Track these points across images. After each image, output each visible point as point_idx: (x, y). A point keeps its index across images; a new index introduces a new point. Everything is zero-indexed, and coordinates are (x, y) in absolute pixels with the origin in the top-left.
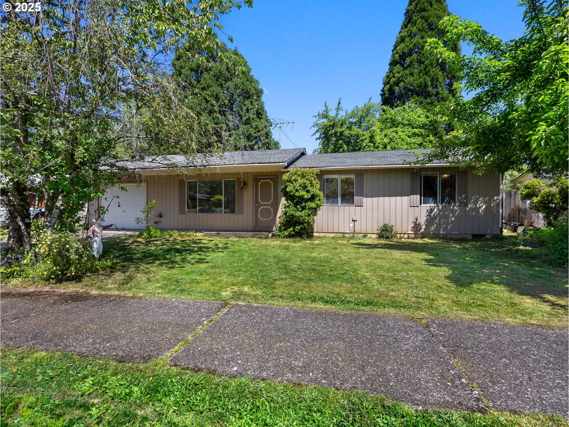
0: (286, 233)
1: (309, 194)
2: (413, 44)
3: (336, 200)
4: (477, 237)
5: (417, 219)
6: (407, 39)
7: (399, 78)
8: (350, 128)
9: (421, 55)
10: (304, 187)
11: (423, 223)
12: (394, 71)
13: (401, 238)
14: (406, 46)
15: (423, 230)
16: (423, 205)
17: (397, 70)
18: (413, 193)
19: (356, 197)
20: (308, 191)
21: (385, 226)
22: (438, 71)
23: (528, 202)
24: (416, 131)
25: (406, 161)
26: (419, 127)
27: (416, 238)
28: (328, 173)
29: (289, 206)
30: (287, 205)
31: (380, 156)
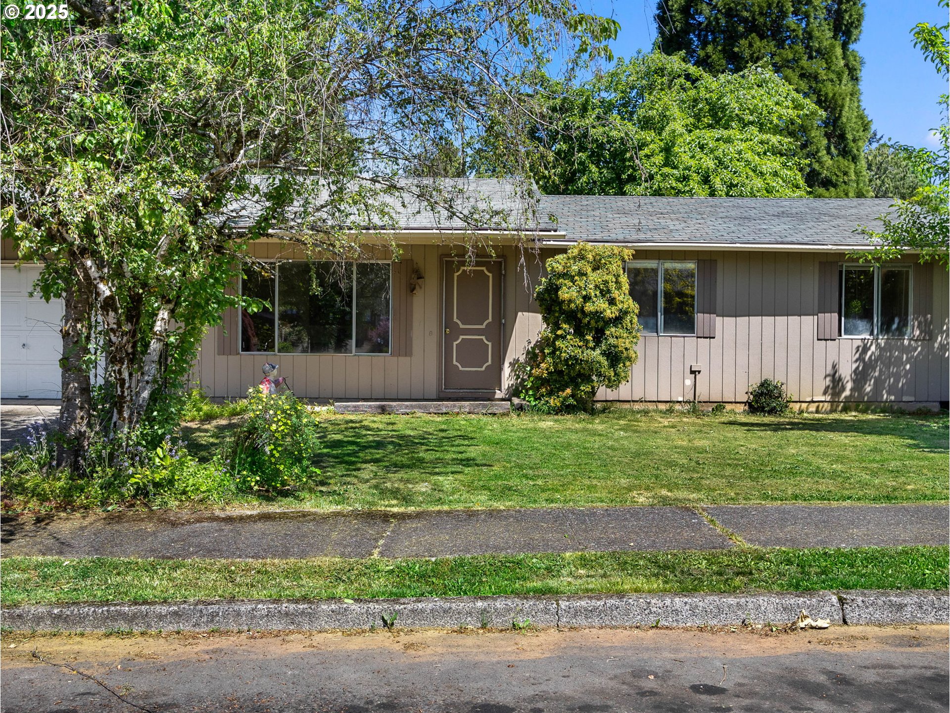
0: (554, 402)
1: (614, 308)
3: (651, 321)
5: (835, 368)
8: (603, 119)
10: (605, 292)
11: (848, 378)
13: (801, 412)
15: (847, 393)
16: (844, 336)
18: (823, 309)
19: (700, 315)
20: (612, 302)
21: (764, 384)
24: (775, 139)
25: (808, 234)
26: (776, 130)
27: (832, 411)
28: (640, 254)
29: (563, 337)
30: (559, 332)
31: (733, 214)
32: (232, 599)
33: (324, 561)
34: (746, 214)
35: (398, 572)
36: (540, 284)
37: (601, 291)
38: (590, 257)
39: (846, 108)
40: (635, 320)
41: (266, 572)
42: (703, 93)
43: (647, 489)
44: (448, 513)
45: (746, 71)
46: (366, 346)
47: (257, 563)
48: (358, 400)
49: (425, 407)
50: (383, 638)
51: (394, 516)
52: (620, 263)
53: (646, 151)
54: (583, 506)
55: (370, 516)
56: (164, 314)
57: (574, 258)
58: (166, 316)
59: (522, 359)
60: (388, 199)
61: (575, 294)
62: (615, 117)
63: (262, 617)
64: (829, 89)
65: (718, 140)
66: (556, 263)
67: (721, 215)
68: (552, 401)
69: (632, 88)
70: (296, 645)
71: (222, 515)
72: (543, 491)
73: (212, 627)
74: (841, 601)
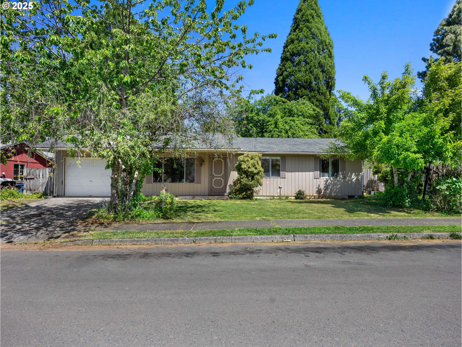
1: (257, 170)
2: (301, 47)
3: (268, 173)
4: (351, 197)
5: (319, 186)
6: (296, 42)
7: (290, 73)
8: (257, 114)
9: (307, 57)
10: (254, 166)
11: (323, 189)
12: (286, 66)
13: (310, 199)
14: (295, 47)
15: (322, 193)
16: (321, 178)
17: (289, 65)
18: (315, 170)
19: (282, 172)
20: (256, 168)
21: (299, 191)
22: (319, 71)
23: (376, 176)
24: (307, 120)
25: (311, 149)
26: (308, 117)
27: (319, 198)
28: (264, 155)
29: (243, 178)
30: (242, 177)
31: (292, 143)
32: (159, 237)
33: (180, 231)
34: (296, 143)
35: (197, 233)
36: (237, 163)
37: (253, 166)
38: (250, 156)
39: (330, 110)
40: (263, 173)
41: (166, 233)
42: (287, 107)
43: (260, 217)
44: (209, 222)
45: (299, 100)
46: (188, 181)
47: (164, 231)
48: (186, 196)
49: (205, 198)
50: (193, 244)
51: (196, 223)
52: (258, 158)
53: (269, 123)
54: (243, 220)
55: (190, 223)
56: (137, 173)
57: (246, 156)
58: (138, 173)
59: (232, 184)
60: (194, 142)
61: (246, 166)
62: (261, 113)
63: (166, 241)
64: (325, 104)
65: (291, 120)
66: (241, 158)
67: (288, 143)
68: (240, 196)
69: (266, 105)
70: (174, 246)
71: (153, 223)
72: (234, 217)
73: (155, 243)
74: (294, 236)
